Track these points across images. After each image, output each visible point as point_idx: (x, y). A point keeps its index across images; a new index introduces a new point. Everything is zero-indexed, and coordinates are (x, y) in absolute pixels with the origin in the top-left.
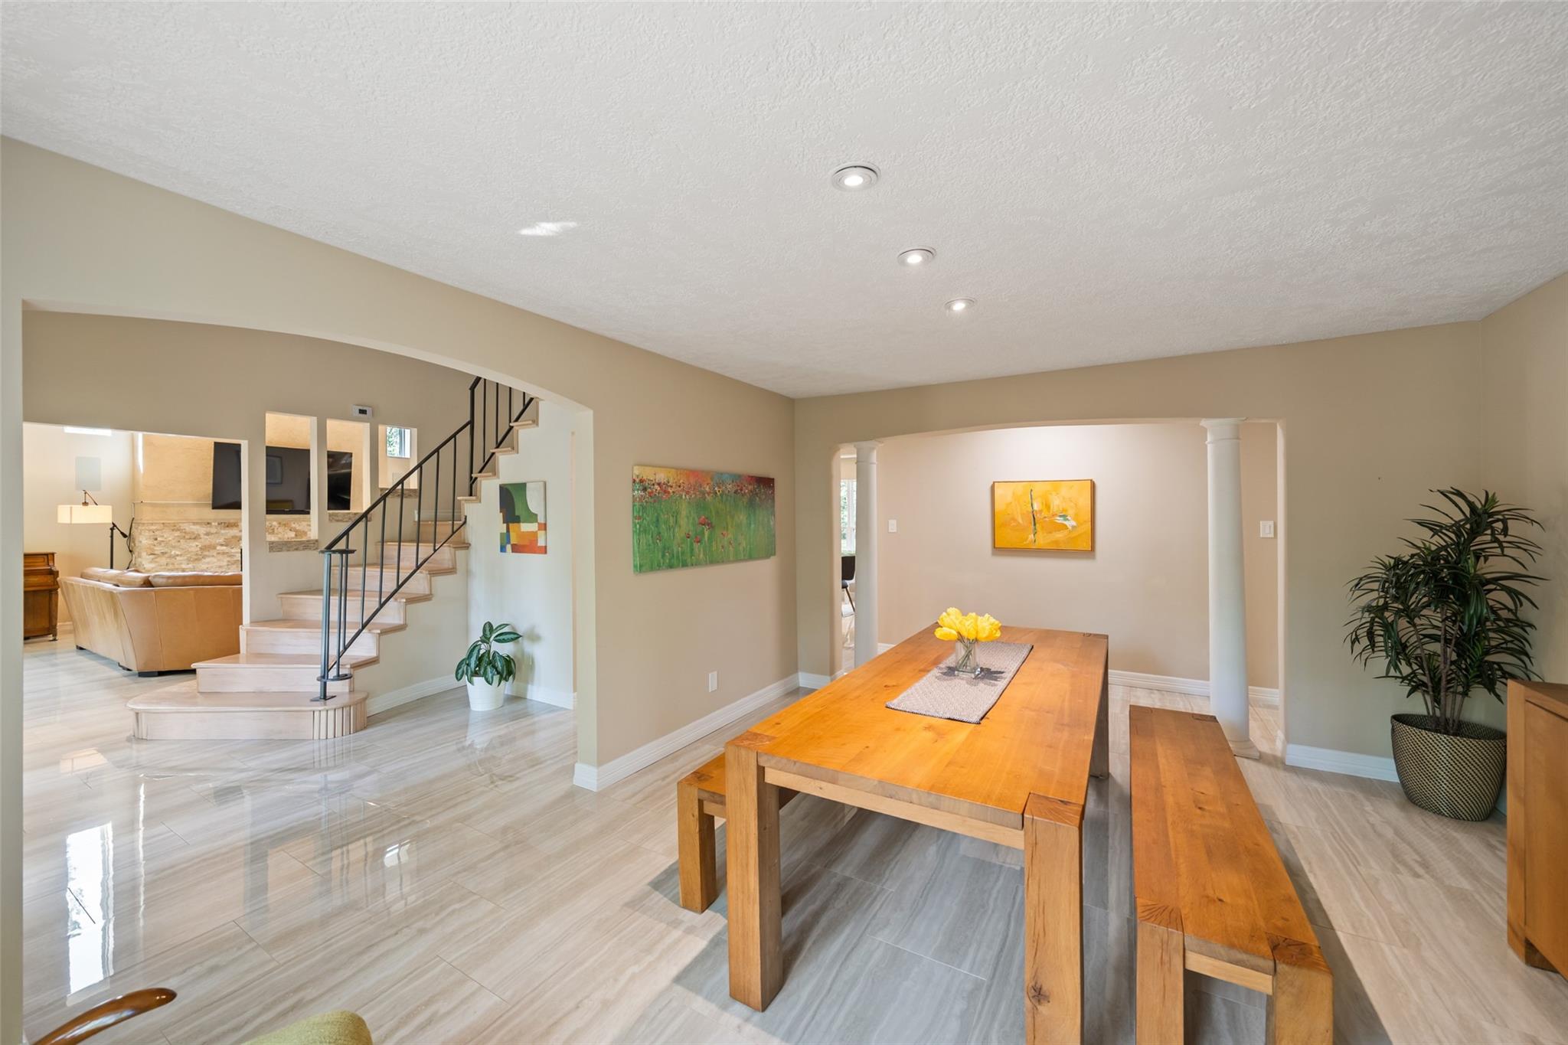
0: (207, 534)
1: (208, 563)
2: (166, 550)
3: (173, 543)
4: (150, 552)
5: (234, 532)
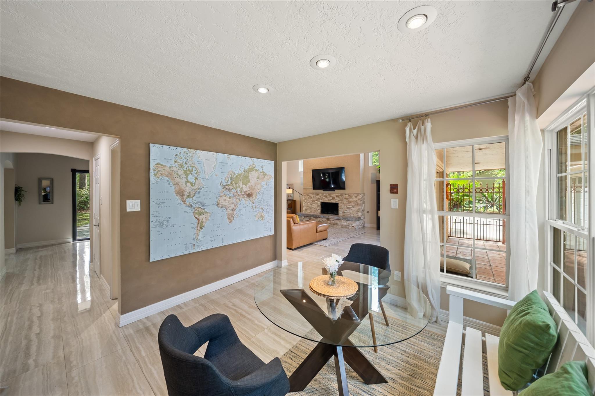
2: (307, 201)
5: (318, 197)
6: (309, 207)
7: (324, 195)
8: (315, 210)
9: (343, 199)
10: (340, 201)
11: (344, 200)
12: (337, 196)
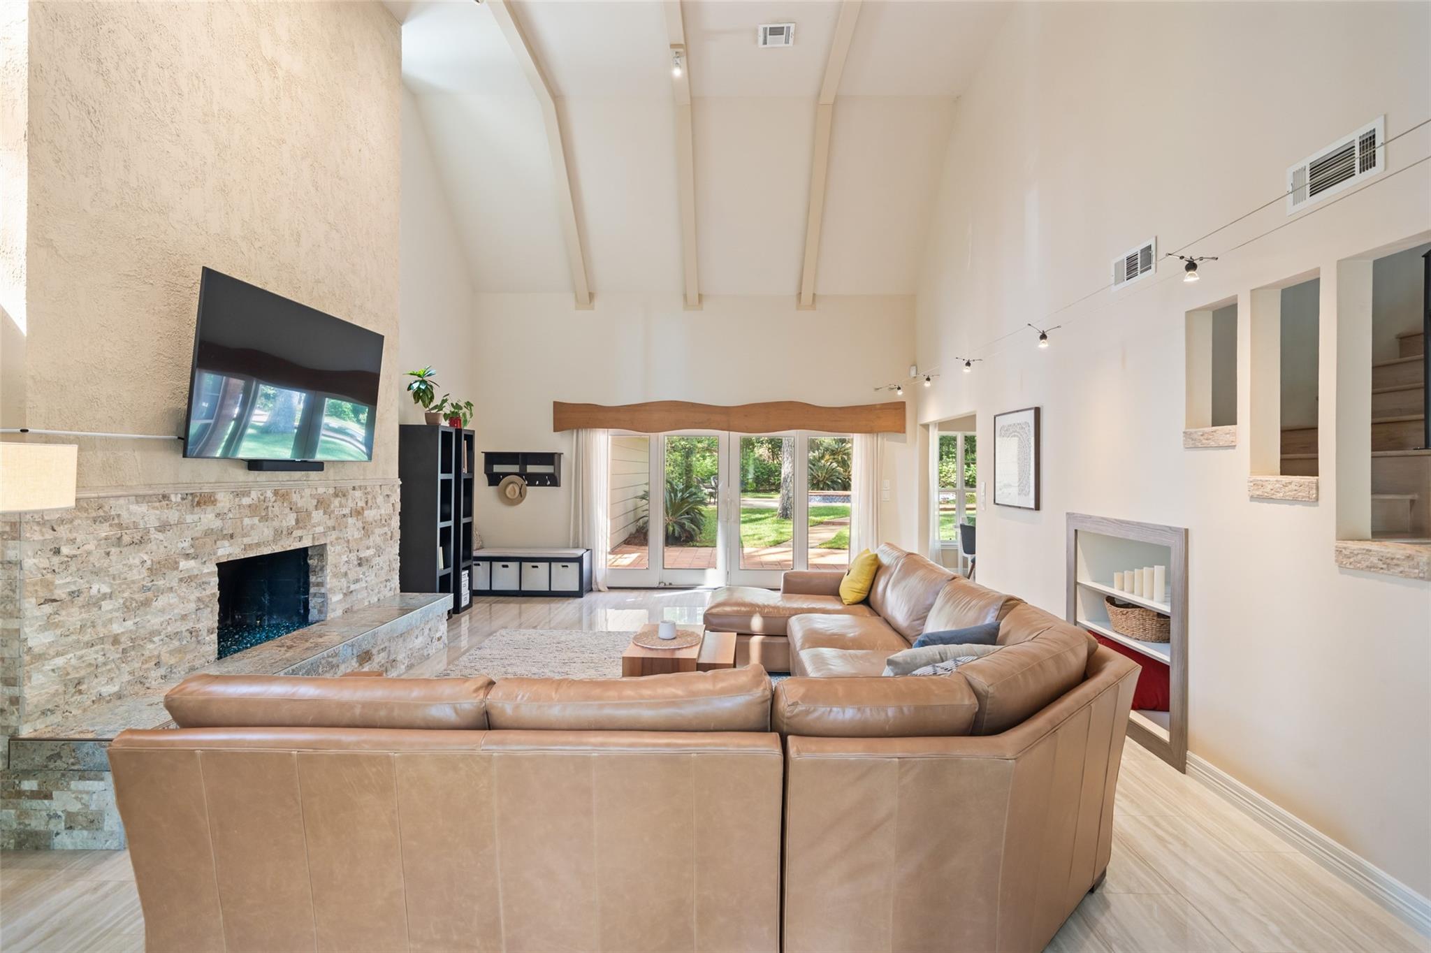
0: (163, 527)
1: (163, 611)
2: (81, 583)
3: (97, 559)
4: (44, 594)
5: (207, 519)
6: (116, 640)
7: (246, 501)
8: (171, 653)
9: (344, 515)
10: (334, 528)
11: (350, 521)
12: (321, 503)
